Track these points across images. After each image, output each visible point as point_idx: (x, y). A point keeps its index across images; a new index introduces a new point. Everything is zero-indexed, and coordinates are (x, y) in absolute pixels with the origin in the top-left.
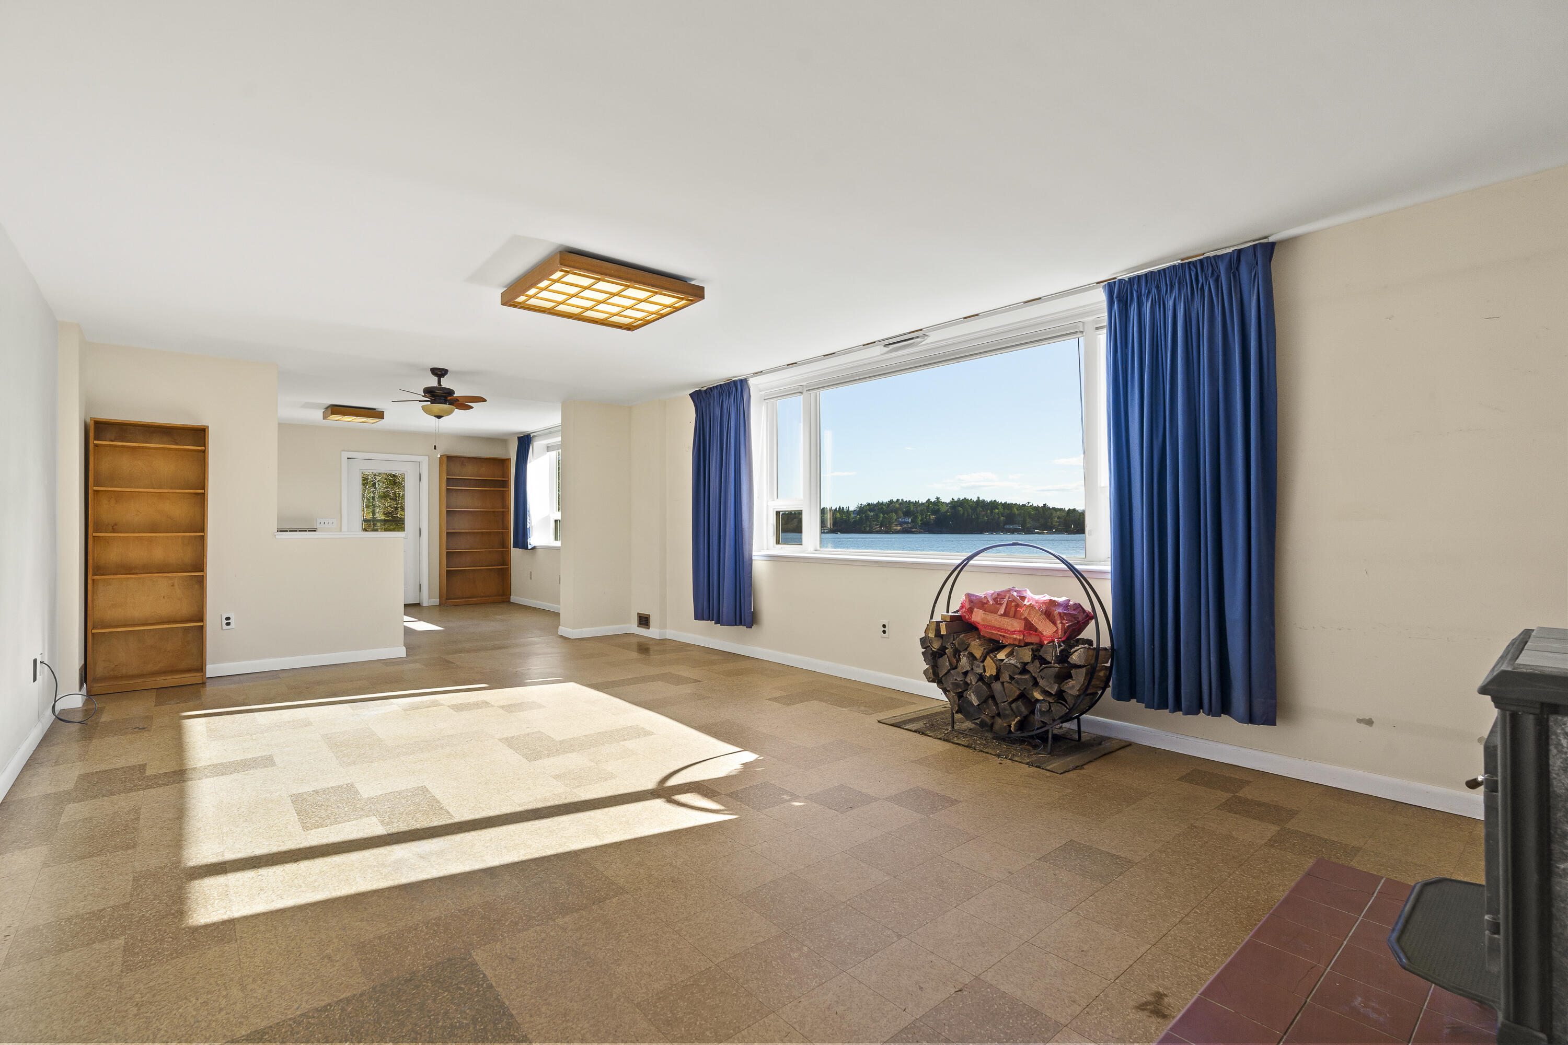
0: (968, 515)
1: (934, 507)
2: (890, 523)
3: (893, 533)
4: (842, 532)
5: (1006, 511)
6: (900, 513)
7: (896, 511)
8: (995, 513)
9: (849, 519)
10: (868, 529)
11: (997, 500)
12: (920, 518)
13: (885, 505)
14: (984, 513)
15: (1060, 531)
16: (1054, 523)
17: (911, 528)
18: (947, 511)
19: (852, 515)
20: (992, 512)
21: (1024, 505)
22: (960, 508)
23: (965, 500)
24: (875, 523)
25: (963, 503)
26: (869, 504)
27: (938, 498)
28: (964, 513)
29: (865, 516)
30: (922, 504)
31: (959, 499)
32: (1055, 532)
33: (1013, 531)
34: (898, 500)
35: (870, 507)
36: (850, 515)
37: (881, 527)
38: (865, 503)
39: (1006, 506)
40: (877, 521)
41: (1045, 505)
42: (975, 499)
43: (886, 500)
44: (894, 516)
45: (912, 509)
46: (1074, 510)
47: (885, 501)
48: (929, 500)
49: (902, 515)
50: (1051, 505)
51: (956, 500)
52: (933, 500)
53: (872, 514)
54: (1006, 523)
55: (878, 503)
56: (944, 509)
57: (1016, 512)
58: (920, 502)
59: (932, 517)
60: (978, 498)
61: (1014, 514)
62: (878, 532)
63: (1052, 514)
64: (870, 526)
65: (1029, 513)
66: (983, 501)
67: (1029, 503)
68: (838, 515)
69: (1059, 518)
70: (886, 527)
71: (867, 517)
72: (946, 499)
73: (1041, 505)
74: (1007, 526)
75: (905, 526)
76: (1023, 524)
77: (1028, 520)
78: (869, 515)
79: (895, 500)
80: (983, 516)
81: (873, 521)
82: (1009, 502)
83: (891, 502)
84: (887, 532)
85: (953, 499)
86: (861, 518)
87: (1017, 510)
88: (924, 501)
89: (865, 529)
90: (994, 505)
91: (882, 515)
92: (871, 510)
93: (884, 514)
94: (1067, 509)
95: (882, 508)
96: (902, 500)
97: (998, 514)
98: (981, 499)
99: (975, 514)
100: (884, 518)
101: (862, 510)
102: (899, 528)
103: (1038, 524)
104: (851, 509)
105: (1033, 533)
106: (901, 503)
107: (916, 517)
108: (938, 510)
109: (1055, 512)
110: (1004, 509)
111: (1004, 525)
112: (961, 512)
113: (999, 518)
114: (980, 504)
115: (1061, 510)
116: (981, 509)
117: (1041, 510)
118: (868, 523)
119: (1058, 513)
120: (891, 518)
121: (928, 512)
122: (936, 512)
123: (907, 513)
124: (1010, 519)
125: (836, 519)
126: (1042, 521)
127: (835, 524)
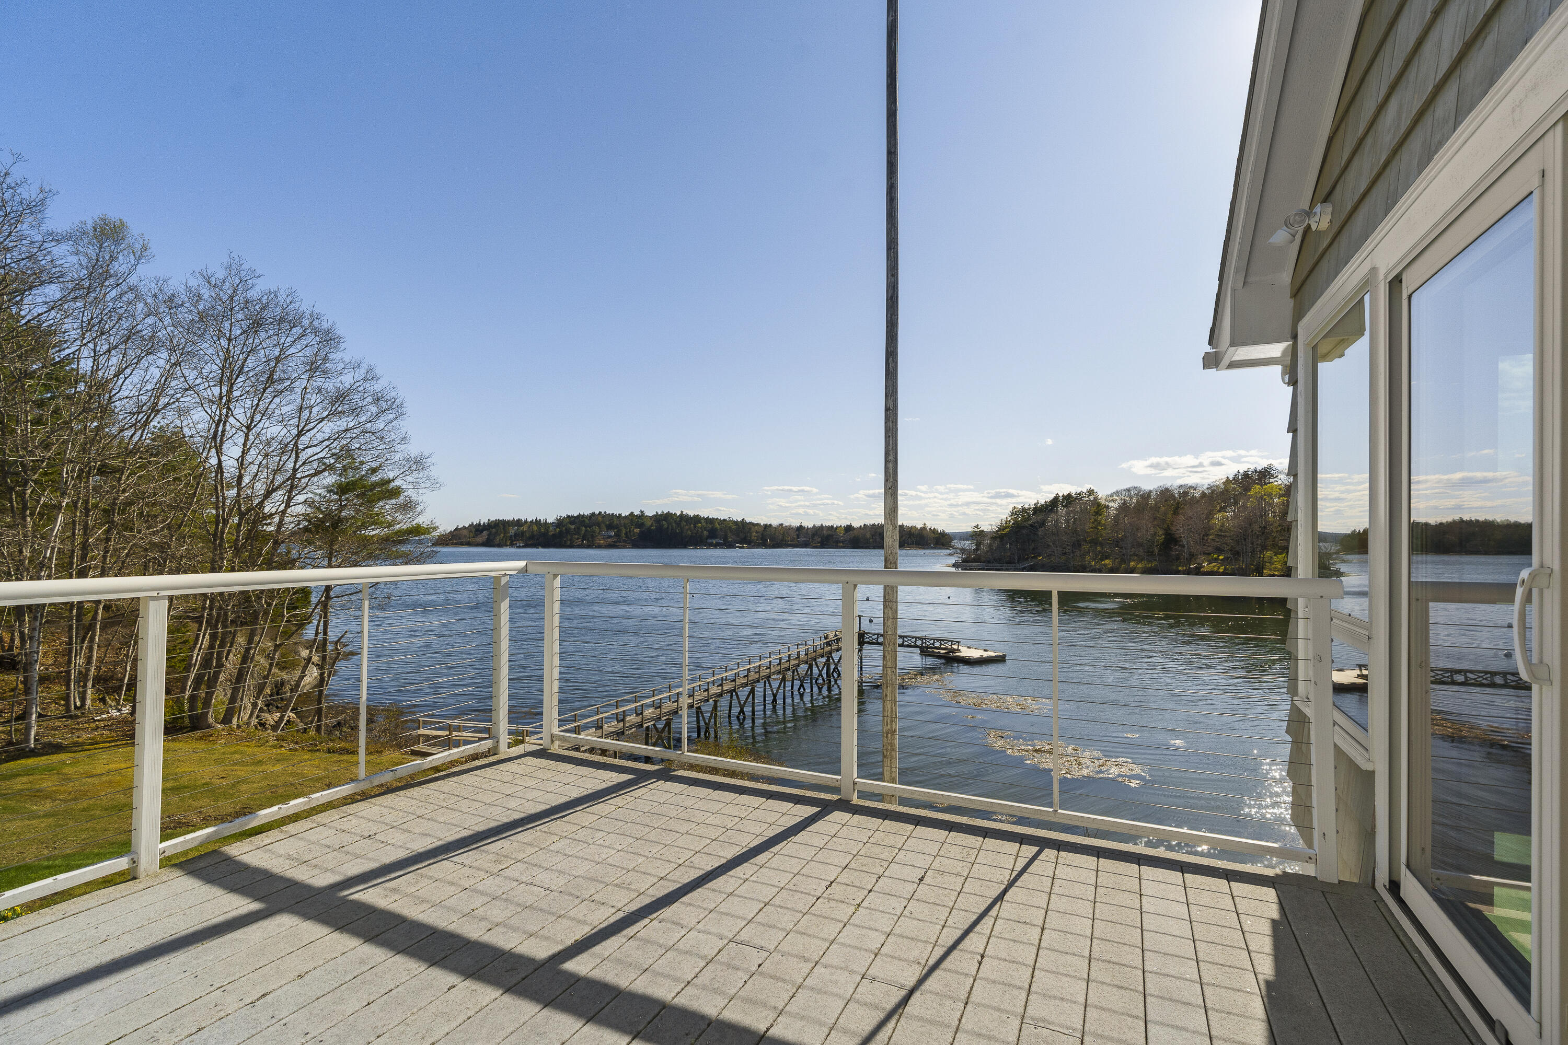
0: (672, 529)
1: (637, 520)
2: (593, 537)
3: (596, 547)
4: (542, 546)
5: (708, 525)
6: (603, 525)
7: (599, 525)
8: (698, 528)
9: (548, 532)
10: (568, 543)
11: (700, 514)
12: (624, 532)
13: (587, 518)
14: (687, 527)
15: (758, 546)
16: (753, 538)
17: (615, 542)
18: (652, 525)
19: (551, 528)
20: (695, 527)
21: (724, 520)
22: (664, 522)
23: (669, 514)
24: (576, 536)
25: (667, 517)
26: (568, 517)
27: (642, 512)
28: (668, 528)
29: (566, 529)
30: (626, 517)
31: (663, 512)
32: (754, 545)
33: (716, 546)
34: (600, 513)
35: (571, 520)
36: (549, 527)
37: (583, 541)
38: (564, 515)
39: (709, 521)
40: (579, 535)
41: (743, 519)
42: (678, 513)
43: (587, 512)
44: (597, 529)
45: (615, 522)
46: (770, 525)
47: (586, 514)
48: (632, 513)
49: (604, 528)
50: (748, 520)
51: (660, 513)
52: (637, 513)
53: (573, 527)
54: (708, 537)
55: (579, 516)
56: (648, 523)
57: (718, 526)
58: (623, 515)
59: (637, 530)
60: (682, 512)
61: (716, 529)
62: (579, 547)
63: (750, 529)
64: (570, 540)
65: (730, 527)
66: (687, 516)
67: (729, 518)
68: (535, 528)
69: (757, 532)
70: (588, 540)
71: (568, 530)
72: (650, 513)
73: (740, 520)
74: (710, 541)
75: (609, 540)
76: (725, 539)
77: (729, 534)
78: (570, 529)
79: (597, 513)
80: (687, 530)
81: (574, 535)
82: (711, 517)
83: (593, 514)
84: (589, 547)
85: (657, 513)
86: (561, 532)
87: (719, 524)
88: (628, 515)
89: (565, 543)
90: (697, 519)
91: (584, 528)
92: (572, 523)
93: (586, 527)
94: (762, 524)
95: (584, 521)
96: (605, 513)
97: (701, 528)
98: (684, 513)
99: (679, 528)
100: (586, 531)
101: (560, 522)
102: (602, 542)
103: (738, 539)
104: (549, 521)
105: (734, 547)
106: (604, 517)
107: (620, 531)
108: (643, 524)
109: (753, 527)
110: (706, 523)
111: (707, 539)
112: (666, 526)
113: (702, 532)
114: (684, 518)
115: (757, 524)
117: (740, 525)
118: (569, 537)
119: (756, 527)
120: (594, 532)
121: (632, 525)
122: (640, 525)
123: (610, 527)
124: (713, 533)
125: (533, 532)
126: (742, 535)
127: (532, 537)
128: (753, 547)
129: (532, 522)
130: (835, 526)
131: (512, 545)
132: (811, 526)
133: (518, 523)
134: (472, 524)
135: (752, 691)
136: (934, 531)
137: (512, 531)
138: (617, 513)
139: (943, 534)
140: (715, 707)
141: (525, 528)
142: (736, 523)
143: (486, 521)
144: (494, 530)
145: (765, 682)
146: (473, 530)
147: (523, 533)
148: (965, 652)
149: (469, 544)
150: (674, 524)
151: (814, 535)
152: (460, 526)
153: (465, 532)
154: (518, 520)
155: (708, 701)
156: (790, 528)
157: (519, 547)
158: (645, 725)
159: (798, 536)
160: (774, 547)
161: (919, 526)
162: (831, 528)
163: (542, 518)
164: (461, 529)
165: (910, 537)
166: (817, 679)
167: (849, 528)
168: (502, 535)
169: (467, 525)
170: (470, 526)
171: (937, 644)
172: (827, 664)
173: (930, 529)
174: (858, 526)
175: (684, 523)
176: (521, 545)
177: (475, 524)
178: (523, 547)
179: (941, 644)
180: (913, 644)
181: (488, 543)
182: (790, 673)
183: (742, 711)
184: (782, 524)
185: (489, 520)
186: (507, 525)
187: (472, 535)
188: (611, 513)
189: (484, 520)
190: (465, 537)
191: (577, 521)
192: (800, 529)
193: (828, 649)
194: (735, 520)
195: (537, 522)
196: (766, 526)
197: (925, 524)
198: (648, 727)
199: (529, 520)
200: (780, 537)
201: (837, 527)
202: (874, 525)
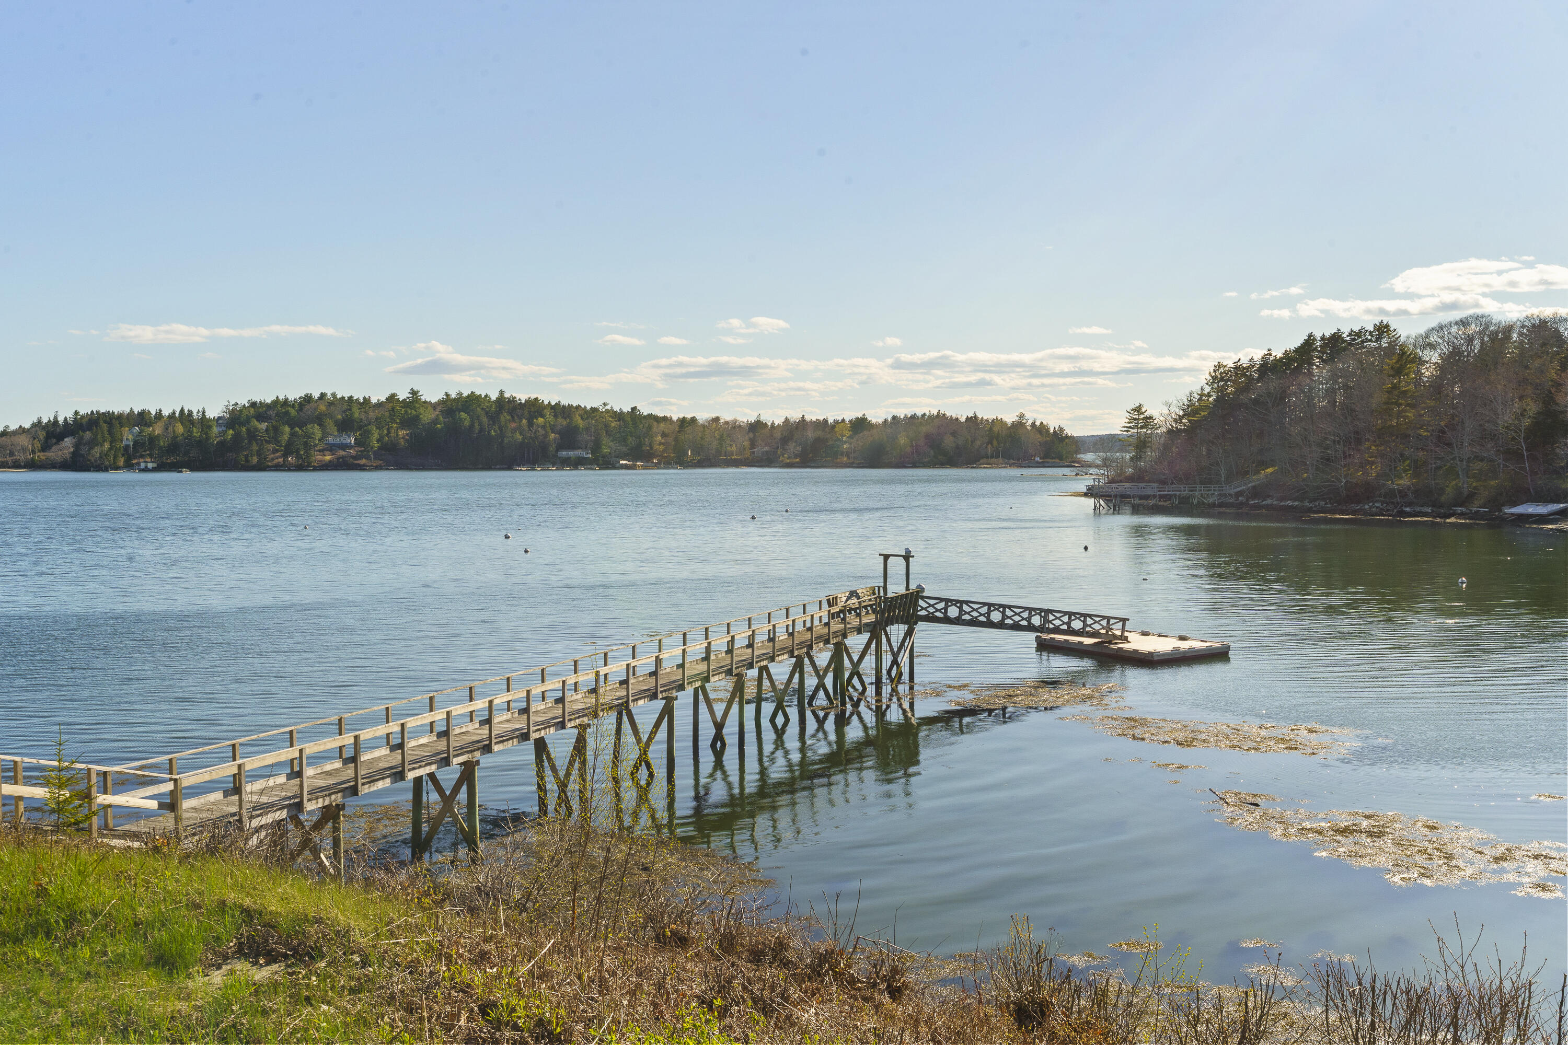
0: (481, 430)
1: (405, 410)
2: (307, 447)
3: (315, 469)
4: (193, 469)
5: (560, 420)
6: (329, 423)
7: (319, 420)
8: (538, 426)
9: (208, 438)
10: (255, 460)
11: (541, 398)
12: (376, 436)
13: (293, 406)
14: (514, 425)
15: (667, 462)
16: (656, 447)
17: (355, 458)
18: (435, 421)
19: (215, 430)
20: (531, 424)
21: (594, 410)
22: (463, 415)
23: (473, 397)
24: (271, 447)
25: (470, 402)
26: (253, 404)
27: (414, 393)
28: (472, 426)
29: (248, 430)
30: (380, 405)
31: (460, 394)
32: (659, 463)
33: (576, 464)
34: (323, 395)
35: (259, 410)
36: (210, 427)
37: (285, 456)
38: (243, 401)
39: (562, 411)
40: (277, 442)
41: (634, 409)
42: (494, 396)
43: (294, 395)
44: (316, 430)
45: (356, 415)
46: (693, 420)
47: (291, 398)
48: (393, 395)
49: (332, 428)
50: (645, 410)
51: (453, 396)
52: (403, 395)
53: (264, 426)
54: (560, 447)
55: (276, 402)
56: (427, 416)
57: (581, 423)
58: (374, 400)
59: (404, 433)
60: (502, 392)
61: (576, 427)
62: (278, 468)
63: (650, 428)
64: (259, 454)
65: (606, 426)
66: (512, 400)
67: (605, 404)
68: (180, 429)
69: (664, 435)
70: (299, 456)
71: (252, 435)
73: (627, 409)
74: (564, 453)
75: (341, 453)
76: (595, 448)
77: (605, 440)
78: (256, 429)
79: (316, 395)
80: (514, 431)
81: (268, 442)
82: (565, 402)
83: (308, 399)
84: (300, 468)
85: (447, 395)
86: (237, 437)
87: (582, 419)
88: (383, 399)
89: (247, 461)
90: (534, 408)
91: (287, 429)
92: (260, 417)
93: (291, 427)
94: (675, 418)
95: (287, 413)
96: (334, 395)
97: (544, 427)
98: (507, 395)
99: (496, 428)
100: (293, 434)
101: (234, 418)
102: (328, 458)
103: (624, 449)
104: (212, 414)
105: (614, 467)
106: (331, 404)
107: (367, 434)
108: (417, 418)
109: (655, 424)
110: (555, 416)
111: (557, 451)
112: (467, 423)
113: (546, 436)
114: (505, 405)
115: (665, 419)
116: (508, 417)
117: (628, 419)
118: (255, 447)
119: (662, 425)
120: (309, 436)
121: (393, 421)
122: (410, 422)
123: (345, 426)
124: (569, 438)
125: (175, 437)
126: (631, 441)
127: (173, 447)
128: (657, 466)
129: (172, 416)
130: (830, 421)
131: (129, 466)
132: (779, 421)
133: (142, 418)
134: (40, 422)
135: (668, 712)
136: (1041, 429)
137: (128, 436)
138: (359, 395)
139: (1059, 437)
140: (580, 746)
141: (158, 430)
142: (619, 416)
143: (70, 415)
144: (88, 435)
145: (696, 690)
146: (42, 435)
147: (152, 439)
148: (1137, 643)
149: (32, 466)
150: (485, 420)
151: (785, 440)
152: (13, 427)
153: (24, 441)
154: (143, 414)
155: (562, 725)
156: (734, 427)
157: (146, 470)
158: (411, 775)
159: (753, 444)
160: (700, 464)
161: (1010, 418)
162: (822, 425)
163: (195, 408)
164: (15, 433)
165: (990, 442)
166: (812, 697)
167: (860, 424)
168: (107, 446)
169: (27, 425)
170: (34, 426)
171: (1077, 625)
172: (836, 659)
173: (1033, 424)
174: (880, 421)
175: (504, 417)
176: (150, 465)
177: (45, 421)
178: (154, 470)
179: (1085, 625)
180: (1024, 623)
181: (76, 463)
182: (753, 673)
183: (643, 760)
184: (717, 419)
185: (76, 413)
186: (115, 422)
187: (38, 445)
188: (346, 395)
189: (65, 414)
190: (24, 450)
191: (272, 413)
192: (757, 426)
193: (836, 626)
194: (617, 409)
195: (185, 417)
196: (683, 421)
197: (1022, 416)
198: (418, 781)
199: (166, 412)
200: (715, 443)
201: (836, 422)
202: (914, 417)
